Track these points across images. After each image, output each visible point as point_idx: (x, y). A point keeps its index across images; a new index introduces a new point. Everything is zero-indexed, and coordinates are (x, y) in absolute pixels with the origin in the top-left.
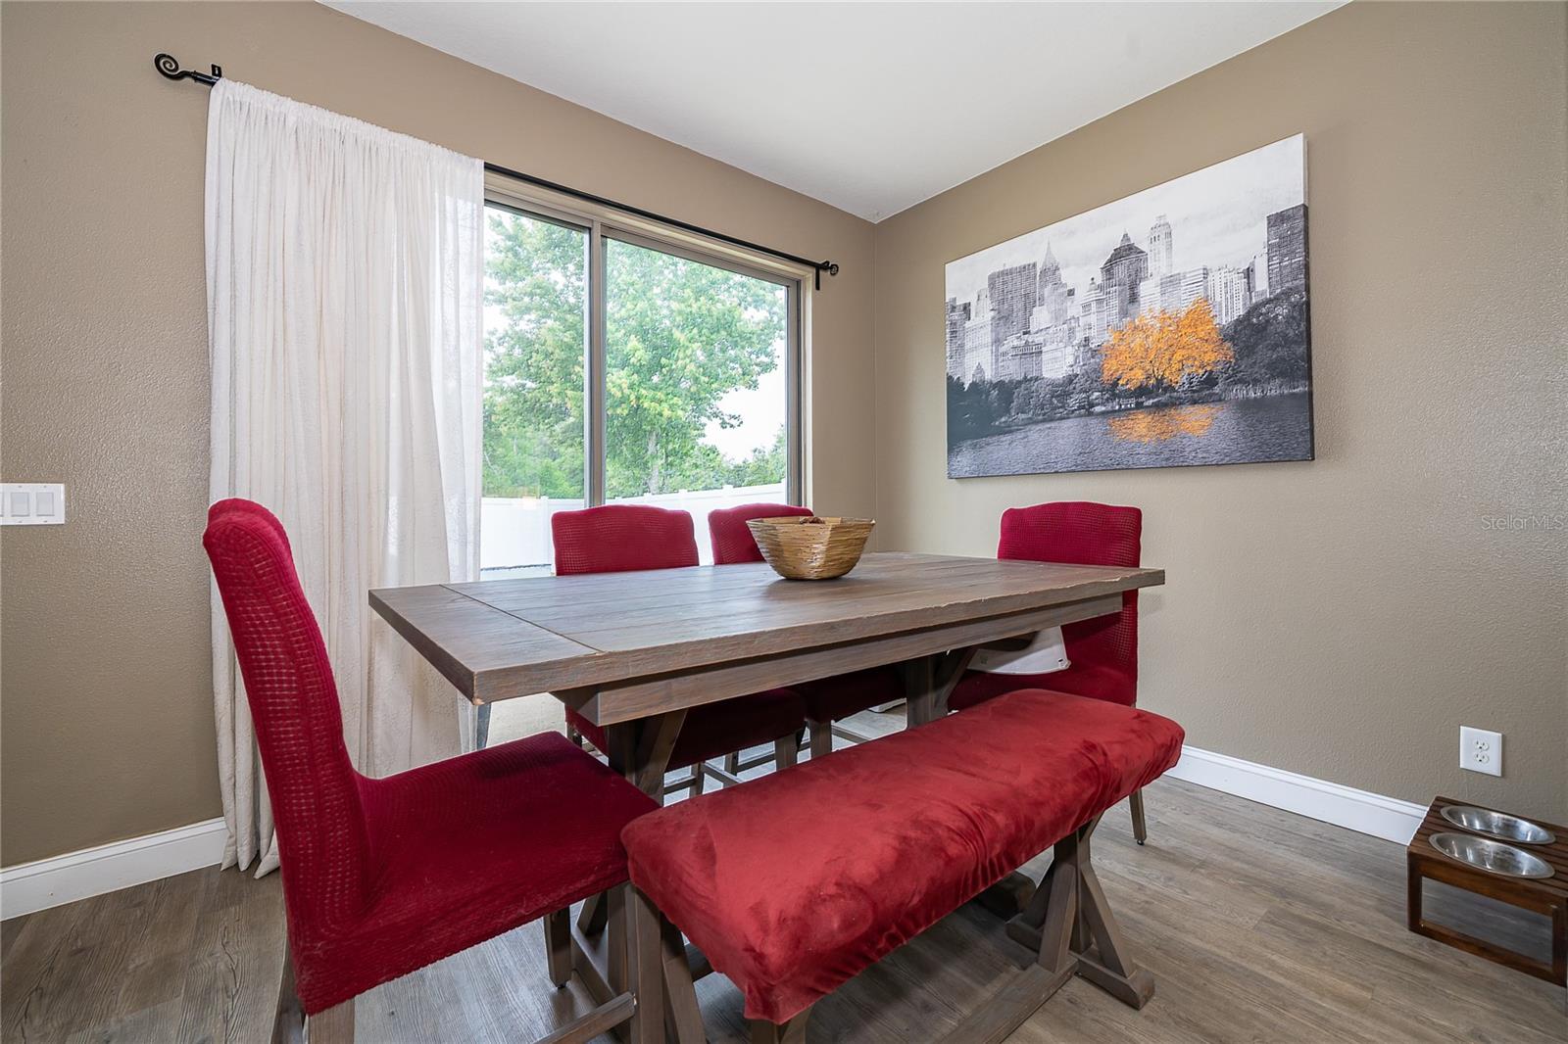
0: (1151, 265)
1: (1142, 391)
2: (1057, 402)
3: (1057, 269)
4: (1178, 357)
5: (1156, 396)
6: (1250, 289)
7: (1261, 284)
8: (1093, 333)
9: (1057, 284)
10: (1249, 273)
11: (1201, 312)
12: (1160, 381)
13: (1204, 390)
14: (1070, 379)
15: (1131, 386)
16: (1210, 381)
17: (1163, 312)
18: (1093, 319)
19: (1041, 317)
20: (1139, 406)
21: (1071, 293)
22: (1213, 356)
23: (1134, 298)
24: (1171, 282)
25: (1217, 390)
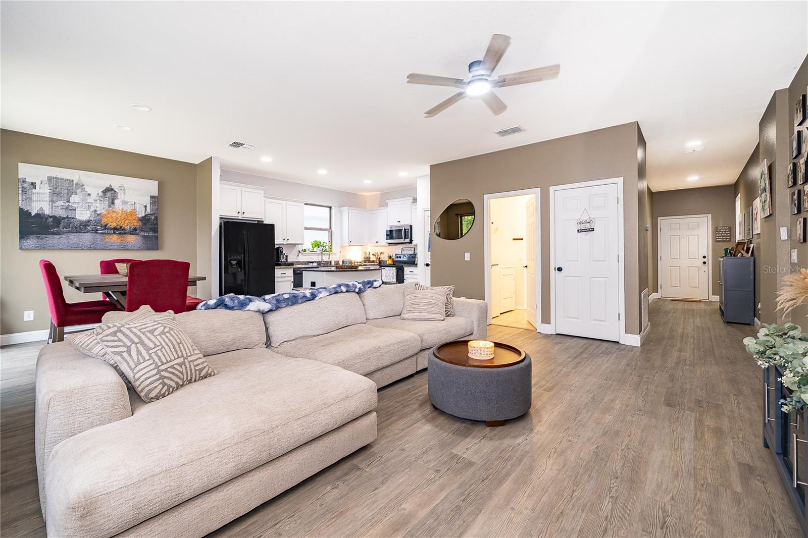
0: (119, 196)
1: (115, 229)
2: (82, 227)
3: (83, 185)
4: (127, 222)
5: (119, 231)
6: (146, 210)
7: (148, 210)
8: (97, 209)
9: (83, 190)
10: (146, 207)
11: (133, 213)
12: (121, 227)
13: (134, 231)
14: (89, 221)
15: (112, 227)
16: (135, 229)
17: (122, 209)
18: (98, 205)
19: (74, 199)
20: (114, 233)
21: (89, 195)
22: (137, 224)
23: (113, 203)
24: (125, 202)
25: (137, 232)
